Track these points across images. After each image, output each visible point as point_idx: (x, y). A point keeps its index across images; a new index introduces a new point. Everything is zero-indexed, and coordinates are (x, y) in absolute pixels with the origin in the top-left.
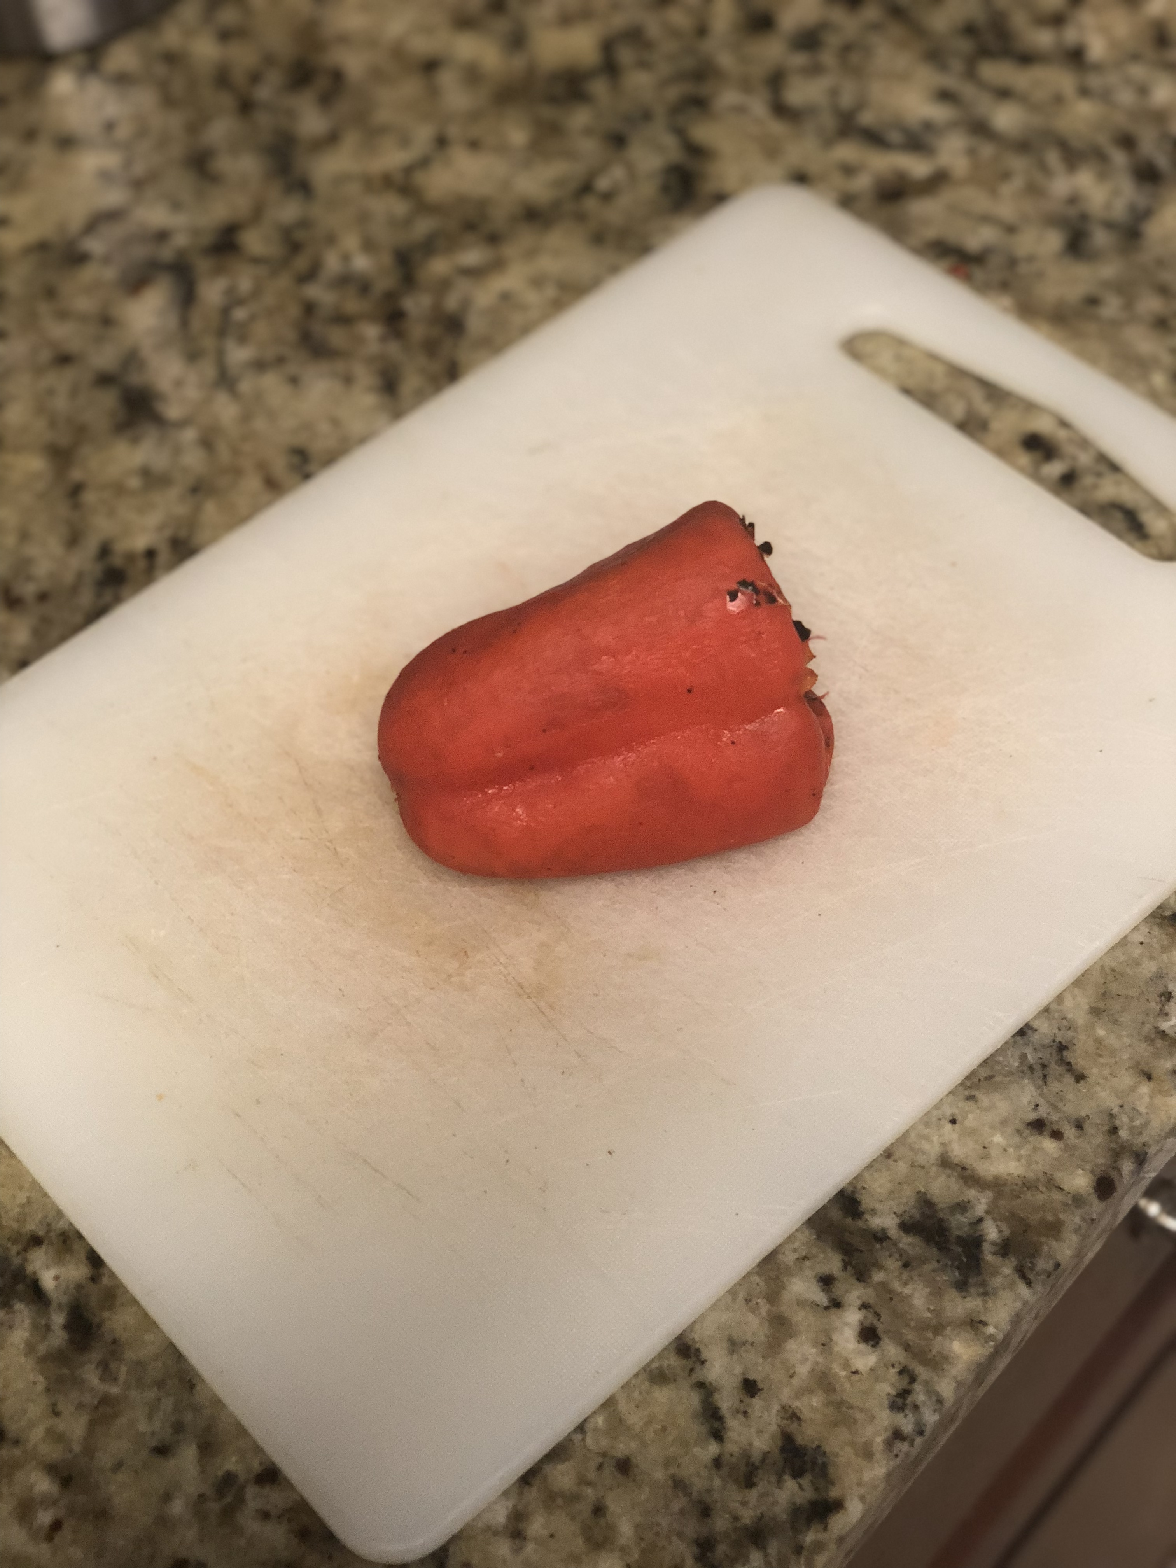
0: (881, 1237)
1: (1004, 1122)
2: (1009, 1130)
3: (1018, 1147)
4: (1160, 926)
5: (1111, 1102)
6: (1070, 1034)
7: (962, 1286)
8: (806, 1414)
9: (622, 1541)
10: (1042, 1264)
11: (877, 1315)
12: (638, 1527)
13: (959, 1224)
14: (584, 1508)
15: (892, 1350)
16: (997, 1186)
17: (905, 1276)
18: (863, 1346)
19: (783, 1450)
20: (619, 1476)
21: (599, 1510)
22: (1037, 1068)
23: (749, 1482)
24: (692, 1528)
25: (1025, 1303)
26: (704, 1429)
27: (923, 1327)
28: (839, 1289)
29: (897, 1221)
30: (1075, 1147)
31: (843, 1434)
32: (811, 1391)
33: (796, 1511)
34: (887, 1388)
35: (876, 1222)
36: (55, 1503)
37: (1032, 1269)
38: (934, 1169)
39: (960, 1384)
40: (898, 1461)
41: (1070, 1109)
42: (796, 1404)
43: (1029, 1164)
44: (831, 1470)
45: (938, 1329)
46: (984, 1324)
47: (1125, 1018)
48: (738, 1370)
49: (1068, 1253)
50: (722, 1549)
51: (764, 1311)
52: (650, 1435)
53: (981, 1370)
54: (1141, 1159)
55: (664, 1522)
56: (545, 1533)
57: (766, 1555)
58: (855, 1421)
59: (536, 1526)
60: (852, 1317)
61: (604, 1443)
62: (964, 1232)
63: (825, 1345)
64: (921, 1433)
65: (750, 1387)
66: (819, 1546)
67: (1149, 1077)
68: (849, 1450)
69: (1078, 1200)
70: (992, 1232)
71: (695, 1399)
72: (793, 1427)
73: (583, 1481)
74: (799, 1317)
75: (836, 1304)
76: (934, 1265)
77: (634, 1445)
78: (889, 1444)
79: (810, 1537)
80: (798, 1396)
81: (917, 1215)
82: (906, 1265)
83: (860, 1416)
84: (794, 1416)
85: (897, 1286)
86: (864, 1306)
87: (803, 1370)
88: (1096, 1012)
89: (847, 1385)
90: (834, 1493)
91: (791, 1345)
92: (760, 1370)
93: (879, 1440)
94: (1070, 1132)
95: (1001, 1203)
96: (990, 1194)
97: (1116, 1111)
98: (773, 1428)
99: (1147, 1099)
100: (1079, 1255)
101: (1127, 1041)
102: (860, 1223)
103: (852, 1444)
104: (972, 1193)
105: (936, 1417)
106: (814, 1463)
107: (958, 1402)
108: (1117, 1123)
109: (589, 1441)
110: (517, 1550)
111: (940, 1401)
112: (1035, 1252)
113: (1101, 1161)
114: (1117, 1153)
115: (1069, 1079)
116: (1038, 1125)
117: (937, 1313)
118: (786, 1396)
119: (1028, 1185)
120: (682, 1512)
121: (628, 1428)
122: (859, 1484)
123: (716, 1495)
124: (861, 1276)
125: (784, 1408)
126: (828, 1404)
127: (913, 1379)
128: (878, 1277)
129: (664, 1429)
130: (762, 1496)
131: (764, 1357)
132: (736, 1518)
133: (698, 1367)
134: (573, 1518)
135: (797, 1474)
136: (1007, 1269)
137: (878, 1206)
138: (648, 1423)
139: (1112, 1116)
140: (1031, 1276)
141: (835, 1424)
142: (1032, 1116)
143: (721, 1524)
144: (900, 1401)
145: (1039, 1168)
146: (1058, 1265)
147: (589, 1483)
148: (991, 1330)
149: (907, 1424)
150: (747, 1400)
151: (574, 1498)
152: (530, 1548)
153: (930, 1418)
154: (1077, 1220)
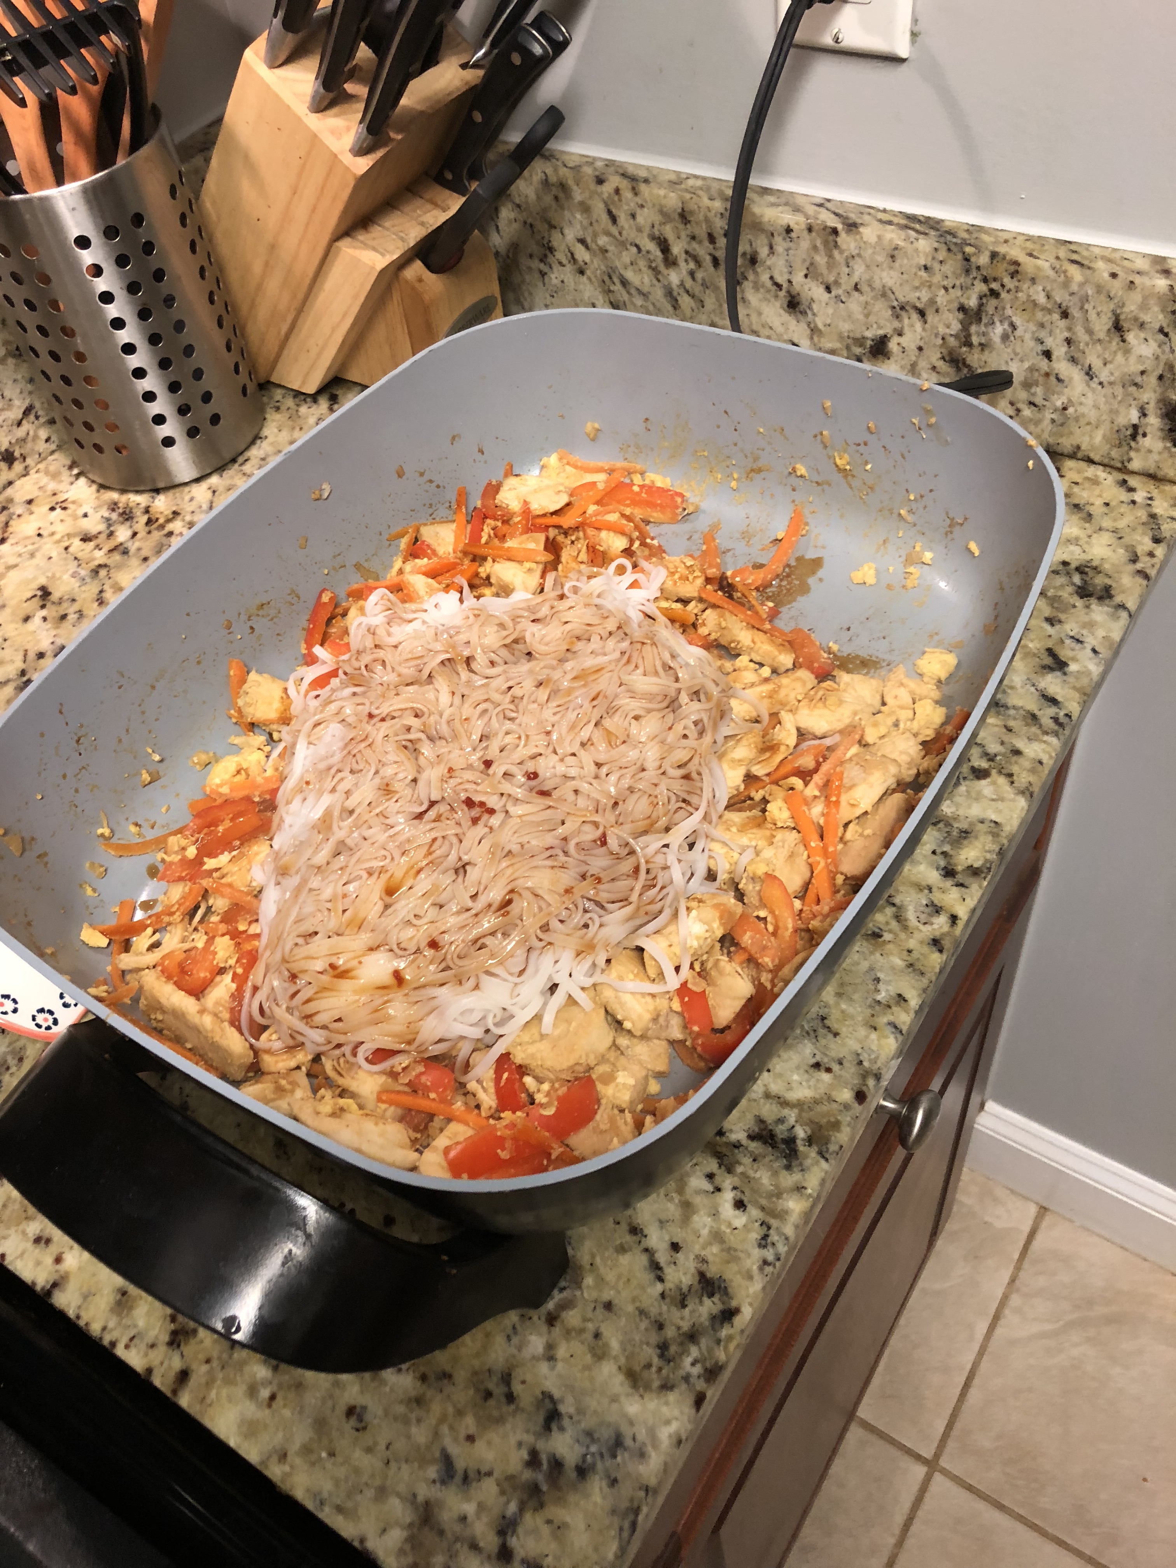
0: (737, 1145)
1: (798, 1068)
2: (802, 1071)
3: (808, 1081)
4: (867, 940)
5: (857, 1047)
6: (826, 1010)
7: (788, 1167)
8: (710, 1259)
9: (614, 1353)
10: (833, 1147)
11: (743, 1192)
12: (622, 1343)
13: (781, 1131)
14: (588, 1336)
15: (754, 1212)
16: (799, 1105)
17: (755, 1166)
18: (737, 1212)
19: (700, 1282)
20: (606, 1313)
21: (597, 1335)
22: (812, 1033)
23: (684, 1306)
24: (654, 1338)
25: (826, 1172)
26: (652, 1276)
27: (770, 1196)
28: (718, 1180)
29: (746, 1134)
30: (841, 1076)
31: (734, 1267)
32: (711, 1244)
33: (713, 1318)
34: (755, 1235)
35: (734, 1137)
36: (270, 1383)
37: (827, 1151)
38: (762, 1101)
39: (797, 1227)
40: (768, 1278)
41: (833, 1054)
42: (703, 1253)
43: (816, 1089)
44: (730, 1290)
45: (778, 1194)
46: (804, 1188)
47: (856, 997)
48: (667, 1238)
49: (846, 1139)
50: (673, 1349)
51: (677, 1201)
52: (621, 1285)
53: (807, 1215)
54: (878, 1077)
55: (637, 1338)
56: (568, 1355)
57: (700, 1348)
58: (739, 1259)
59: (562, 1352)
60: (728, 1197)
61: (595, 1294)
62: (785, 1135)
63: (715, 1214)
64: (779, 1259)
65: (675, 1247)
66: (730, 1338)
67: (875, 1029)
68: (738, 1276)
69: (847, 1107)
70: (801, 1133)
71: (644, 1259)
72: (704, 1267)
73: (585, 1320)
74: (698, 1200)
75: (719, 1190)
76: (772, 1158)
77: (612, 1292)
78: (761, 1269)
79: (724, 1332)
80: (704, 1249)
81: (757, 1130)
82: (754, 1160)
83: (742, 1255)
84: (704, 1261)
85: (751, 1173)
86: (735, 1188)
87: (705, 1232)
88: (839, 995)
89: (732, 1238)
90: (734, 1304)
91: (695, 1218)
92: (679, 1236)
93: (755, 1267)
94: (835, 1067)
95: (804, 1114)
96: (796, 1111)
97: (860, 1051)
98: (693, 1270)
99: (876, 1042)
100: (852, 1139)
101: (859, 1009)
102: (724, 1139)
103: (739, 1272)
104: (786, 1112)
105: (786, 1248)
106: (719, 1287)
107: (797, 1237)
108: (861, 1058)
109: (585, 1295)
110: (553, 1368)
111: (787, 1239)
112: (827, 1141)
113: (856, 1082)
114: (865, 1075)
115: (830, 1036)
116: (817, 1066)
117: (777, 1186)
118: (697, 1249)
119: (816, 1102)
120: (646, 1329)
121: (607, 1283)
122: (748, 1296)
123: (665, 1316)
124: (730, 1171)
125: (697, 1257)
126: (723, 1250)
127: (769, 1228)
128: (739, 1169)
129: (629, 1280)
130: (693, 1312)
131: (681, 1228)
132: (679, 1328)
133: (643, 1239)
134: (583, 1343)
135: (711, 1295)
136: (813, 1153)
137: (733, 1128)
138: (619, 1277)
139: (858, 1055)
140: (827, 1156)
141: (728, 1262)
142: (813, 1061)
143: (670, 1332)
144: (763, 1242)
145: (822, 1091)
146: (841, 1147)
147: (590, 1320)
148: (809, 1191)
149: (769, 1255)
150: (673, 1253)
151: (582, 1331)
152: (560, 1365)
153: (782, 1249)
154: (849, 1119)
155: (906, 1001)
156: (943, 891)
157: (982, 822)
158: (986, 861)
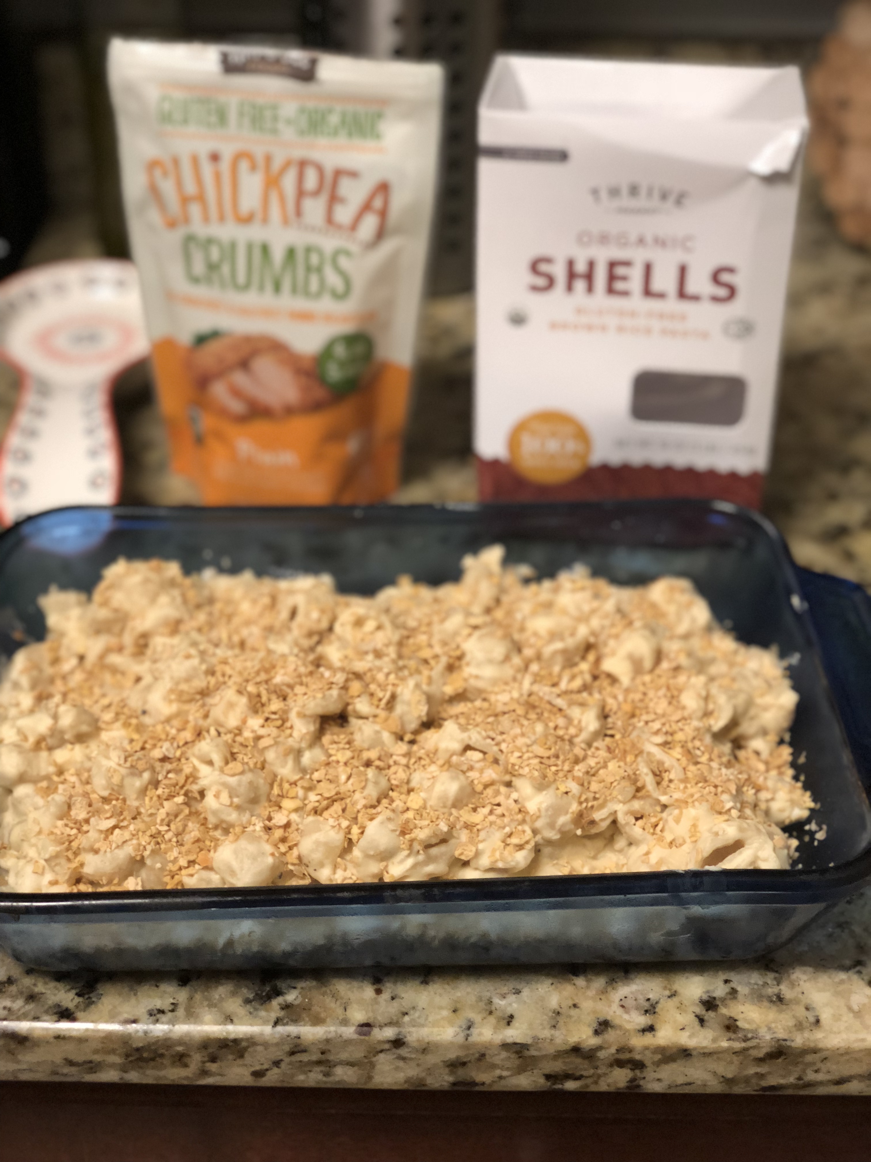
155: (509, 1023)
156: (680, 1008)
157: (807, 1009)
158: (755, 1031)
